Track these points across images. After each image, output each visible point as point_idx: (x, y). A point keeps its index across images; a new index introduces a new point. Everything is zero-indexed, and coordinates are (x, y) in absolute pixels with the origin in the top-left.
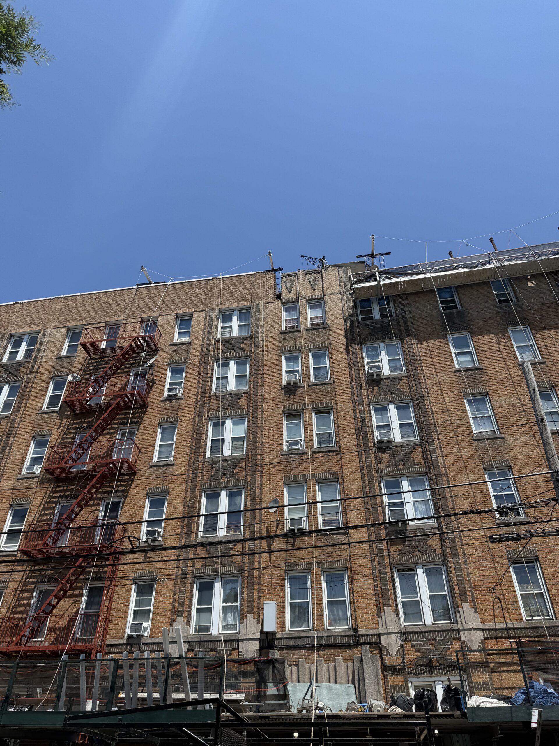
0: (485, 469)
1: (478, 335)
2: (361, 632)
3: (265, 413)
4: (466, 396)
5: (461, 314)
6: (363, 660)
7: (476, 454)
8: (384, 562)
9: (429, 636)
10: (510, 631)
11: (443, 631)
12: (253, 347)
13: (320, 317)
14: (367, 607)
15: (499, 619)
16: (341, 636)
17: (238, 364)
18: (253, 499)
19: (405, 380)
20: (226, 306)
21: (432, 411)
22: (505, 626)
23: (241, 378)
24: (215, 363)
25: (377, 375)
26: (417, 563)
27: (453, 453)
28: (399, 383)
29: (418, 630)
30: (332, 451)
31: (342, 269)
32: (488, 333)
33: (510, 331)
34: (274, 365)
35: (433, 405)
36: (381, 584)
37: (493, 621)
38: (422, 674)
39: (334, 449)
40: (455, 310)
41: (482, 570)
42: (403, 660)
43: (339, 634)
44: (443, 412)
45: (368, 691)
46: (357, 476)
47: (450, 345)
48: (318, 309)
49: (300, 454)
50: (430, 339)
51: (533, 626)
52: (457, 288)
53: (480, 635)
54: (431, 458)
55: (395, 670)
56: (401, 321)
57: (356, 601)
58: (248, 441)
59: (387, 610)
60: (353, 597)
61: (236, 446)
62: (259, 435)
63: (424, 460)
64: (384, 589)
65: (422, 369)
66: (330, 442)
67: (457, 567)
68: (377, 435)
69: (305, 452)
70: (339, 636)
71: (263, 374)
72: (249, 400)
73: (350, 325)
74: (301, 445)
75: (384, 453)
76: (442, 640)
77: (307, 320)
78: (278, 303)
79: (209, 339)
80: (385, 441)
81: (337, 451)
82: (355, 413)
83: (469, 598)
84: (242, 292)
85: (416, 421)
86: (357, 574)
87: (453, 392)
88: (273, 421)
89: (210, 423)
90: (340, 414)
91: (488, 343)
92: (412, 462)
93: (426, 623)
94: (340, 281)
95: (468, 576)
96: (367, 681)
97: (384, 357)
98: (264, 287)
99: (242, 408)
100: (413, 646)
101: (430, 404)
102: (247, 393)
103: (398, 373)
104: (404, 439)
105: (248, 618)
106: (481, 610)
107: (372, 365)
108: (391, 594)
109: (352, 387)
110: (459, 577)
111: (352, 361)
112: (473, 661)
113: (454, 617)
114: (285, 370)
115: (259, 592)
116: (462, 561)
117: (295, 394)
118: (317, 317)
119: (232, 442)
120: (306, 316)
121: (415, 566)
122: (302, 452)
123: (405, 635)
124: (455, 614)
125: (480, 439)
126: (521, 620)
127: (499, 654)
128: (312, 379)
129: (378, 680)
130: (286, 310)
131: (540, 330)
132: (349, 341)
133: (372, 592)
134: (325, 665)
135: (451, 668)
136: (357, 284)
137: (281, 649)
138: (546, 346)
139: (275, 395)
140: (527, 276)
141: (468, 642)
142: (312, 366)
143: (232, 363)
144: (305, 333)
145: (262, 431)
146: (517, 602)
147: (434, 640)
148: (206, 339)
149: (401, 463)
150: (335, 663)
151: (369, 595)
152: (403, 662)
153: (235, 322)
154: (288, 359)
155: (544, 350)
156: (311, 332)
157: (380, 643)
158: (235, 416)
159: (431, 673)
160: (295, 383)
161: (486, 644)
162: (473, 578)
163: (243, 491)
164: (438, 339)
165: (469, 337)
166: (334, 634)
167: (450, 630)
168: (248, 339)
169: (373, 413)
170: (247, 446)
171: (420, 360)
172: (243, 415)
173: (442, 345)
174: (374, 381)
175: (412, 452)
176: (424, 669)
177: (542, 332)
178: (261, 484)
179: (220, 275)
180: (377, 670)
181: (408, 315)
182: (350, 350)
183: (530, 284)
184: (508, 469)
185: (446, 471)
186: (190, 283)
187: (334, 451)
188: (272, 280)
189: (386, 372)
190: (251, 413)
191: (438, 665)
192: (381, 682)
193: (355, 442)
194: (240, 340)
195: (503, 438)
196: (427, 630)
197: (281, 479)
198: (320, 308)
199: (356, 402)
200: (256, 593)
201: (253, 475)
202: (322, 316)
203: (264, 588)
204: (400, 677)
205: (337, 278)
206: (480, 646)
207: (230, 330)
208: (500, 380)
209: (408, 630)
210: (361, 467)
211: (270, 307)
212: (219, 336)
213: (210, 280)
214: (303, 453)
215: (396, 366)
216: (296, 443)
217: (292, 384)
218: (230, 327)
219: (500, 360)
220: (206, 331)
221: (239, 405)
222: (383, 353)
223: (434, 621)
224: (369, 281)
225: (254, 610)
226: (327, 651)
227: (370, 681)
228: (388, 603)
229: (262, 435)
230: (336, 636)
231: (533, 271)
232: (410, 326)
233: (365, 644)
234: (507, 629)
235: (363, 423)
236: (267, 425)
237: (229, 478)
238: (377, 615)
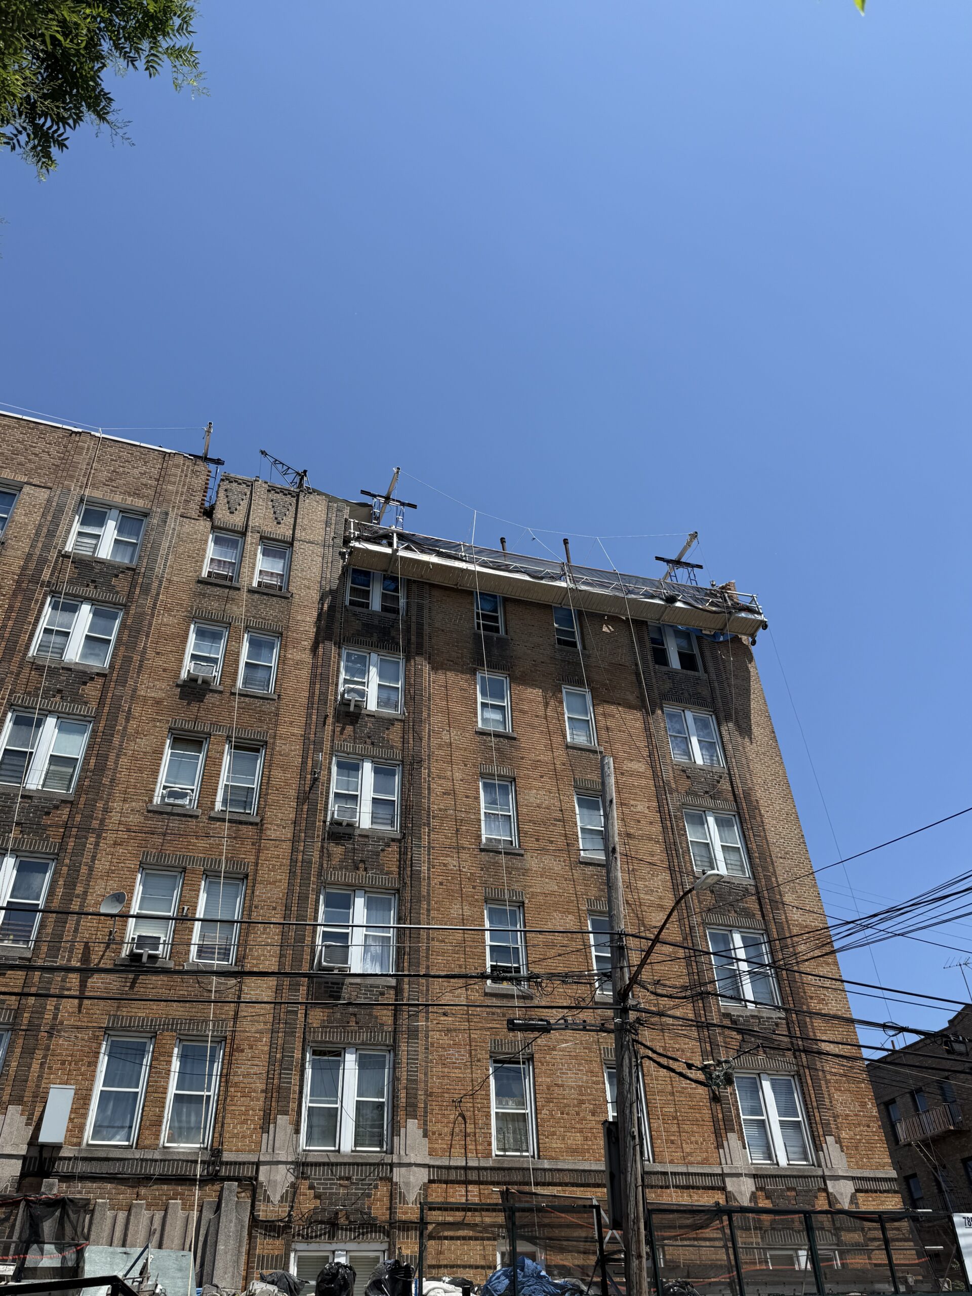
0: (486, 901)
1: (519, 684)
2: (227, 1156)
3: (133, 724)
4: (482, 775)
5: (503, 643)
6: (223, 1209)
7: (479, 873)
8: (295, 1036)
9: (342, 1171)
10: (469, 1172)
11: (366, 1164)
12: (138, 590)
13: (278, 574)
14: (246, 1113)
15: (457, 1150)
16: (187, 1161)
17: (96, 614)
18: (71, 885)
19: (398, 726)
20: (98, 494)
21: (429, 788)
22: (464, 1164)
23: (98, 644)
24: (49, 599)
25: (355, 706)
26: (349, 1043)
27: (445, 865)
28: (388, 729)
29: (326, 1160)
30: (246, 823)
31: (335, 505)
32: (533, 686)
33: (564, 691)
34: (173, 637)
35: (433, 779)
36: (280, 1074)
37: (448, 1154)
38: (316, 1236)
39: (251, 820)
40: (495, 635)
41: (449, 1067)
42: (290, 1211)
43: (185, 1158)
44: (444, 794)
45: (219, 1264)
46: (282, 876)
47: (478, 687)
48: (277, 560)
49: (185, 816)
50: (450, 670)
51: (505, 1165)
52: (506, 600)
53: (423, 1175)
54: (411, 867)
55: (273, 1228)
56: (414, 627)
57: (229, 1099)
58: (82, 770)
59: (282, 1120)
60: (227, 1091)
61: (55, 773)
62: (110, 764)
63: (399, 867)
64: (284, 1083)
65: (429, 715)
66: (246, 804)
67: (412, 1059)
68: (334, 809)
69: (196, 814)
70: (183, 1161)
71: (145, 648)
72: (104, 690)
73: (329, 607)
74: (190, 800)
75: (337, 844)
76: (363, 1180)
77: (253, 573)
78: (204, 525)
79: (46, 548)
80: (344, 824)
81: (257, 824)
82: (304, 763)
83: (420, 1112)
84: (139, 478)
85: (402, 800)
86: (242, 1051)
87: (466, 765)
88: (143, 744)
89: (10, 715)
90: (277, 759)
91: (531, 701)
92: (380, 868)
93: (342, 1149)
94: (327, 524)
95: (426, 1074)
96: (221, 1247)
97: (374, 677)
98: (184, 485)
99: (86, 703)
100: (311, 1187)
101: (429, 776)
102: (105, 675)
103: (389, 712)
104: (375, 827)
105: (9, 1113)
106: (434, 1133)
107: (352, 686)
108: (294, 1092)
109: (309, 716)
110: (411, 1076)
111: (319, 671)
112: (404, 1217)
113: (389, 1142)
114: (191, 652)
115: (42, 1064)
116: (421, 1049)
117: (202, 701)
118: (272, 573)
119: (50, 764)
120: (254, 565)
121: (344, 1048)
122: (190, 813)
123: (302, 1167)
124: (393, 1136)
125: (490, 850)
126: (489, 1155)
127: (446, 1209)
128: (240, 683)
129: (240, 1246)
130: (217, 541)
131: (605, 701)
132: (322, 634)
133: (261, 1086)
134: (146, 1214)
135: (367, 1228)
136: (359, 542)
137: (67, 1178)
138: (608, 729)
139: (160, 695)
140: (605, 615)
141: (402, 1185)
142: (244, 658)
143: (86, 610)
144: (245, 595)
145: (118, 756)
146: (488, 1125)
147: (349, 1178)
148: (40, 545)
149: (361, 865)
150: (166, 1210)
151: (255, 1091)
152: (289, 1215)
153: (110, 531)
154: (200, 634)
155: (603, 733)
156: (256, 596)
157: (256, 1179)
158: (68, 714)
159: (332, 1236)
160: (205, 682)
161: (429, 1190)
162: (432, 1079)
163: (52, 866)
164: (462, 672)
165: (506, 682)
166: (175, 1157)
167: (378, 1164)
168: (130, 573)
169: (334, 769)
170: (80, 779)
171: (429, 700)
172: (85, 716)
173: (465, 685)
174: (348, 714)
175: (383, 850)
176: (321, 1229)
177: (606, 706)
178: (94, 858)
179: (97, 431)
180: (242, 1226)
181: (426, 621)
182: (321, 650)
183: (605, 629)
184: (519, 907)
185: (428, 893)
186: (32, 425)
187: (251, 824)
188: (204, 477)
189: (372, 705)
190: (104, 717)
191: (347, 1222)
192: (244, 1249)
193: (292, 816)
194: (109, 570)
195: (522, 855)
196: (341, 1160)
197: (136, 856)
198: (280, 558)
199: (311, 744)
200: (35, 1066)
201: (81, 840)
202: (283, 575)
203: (56, 1058)
204: (277, 1242)
205: (324, 517)
206: (420, 1194)
207: (94, 542)
208: (536, 764)
209: (309, 1160)
210: (293, 862)
211: (188, 527)
212: (69, 548)
213: (76, 433)
214: (191, 816)
215: (389, 699)
216: (183, 795)
217: (200, 682)
218: (97, 537)
219: (542, 732)
220: (45, 530)
221: (82, 696)
222: (373, 671)
223: (356, 1146)
224: (379, 544)
225: (25, 1099)
226: (155, 1187)
227: (226, 1246)
228: (285, 1108)
229: (116, 763)
230: (178, 1160)
231: (613, 611)
232: (426, 638)
233: (229, 1179)
234: (466, 1168)
235: (314, 783)
236: (131, 747)
237: (28, 834)
238: (262, 1128)
